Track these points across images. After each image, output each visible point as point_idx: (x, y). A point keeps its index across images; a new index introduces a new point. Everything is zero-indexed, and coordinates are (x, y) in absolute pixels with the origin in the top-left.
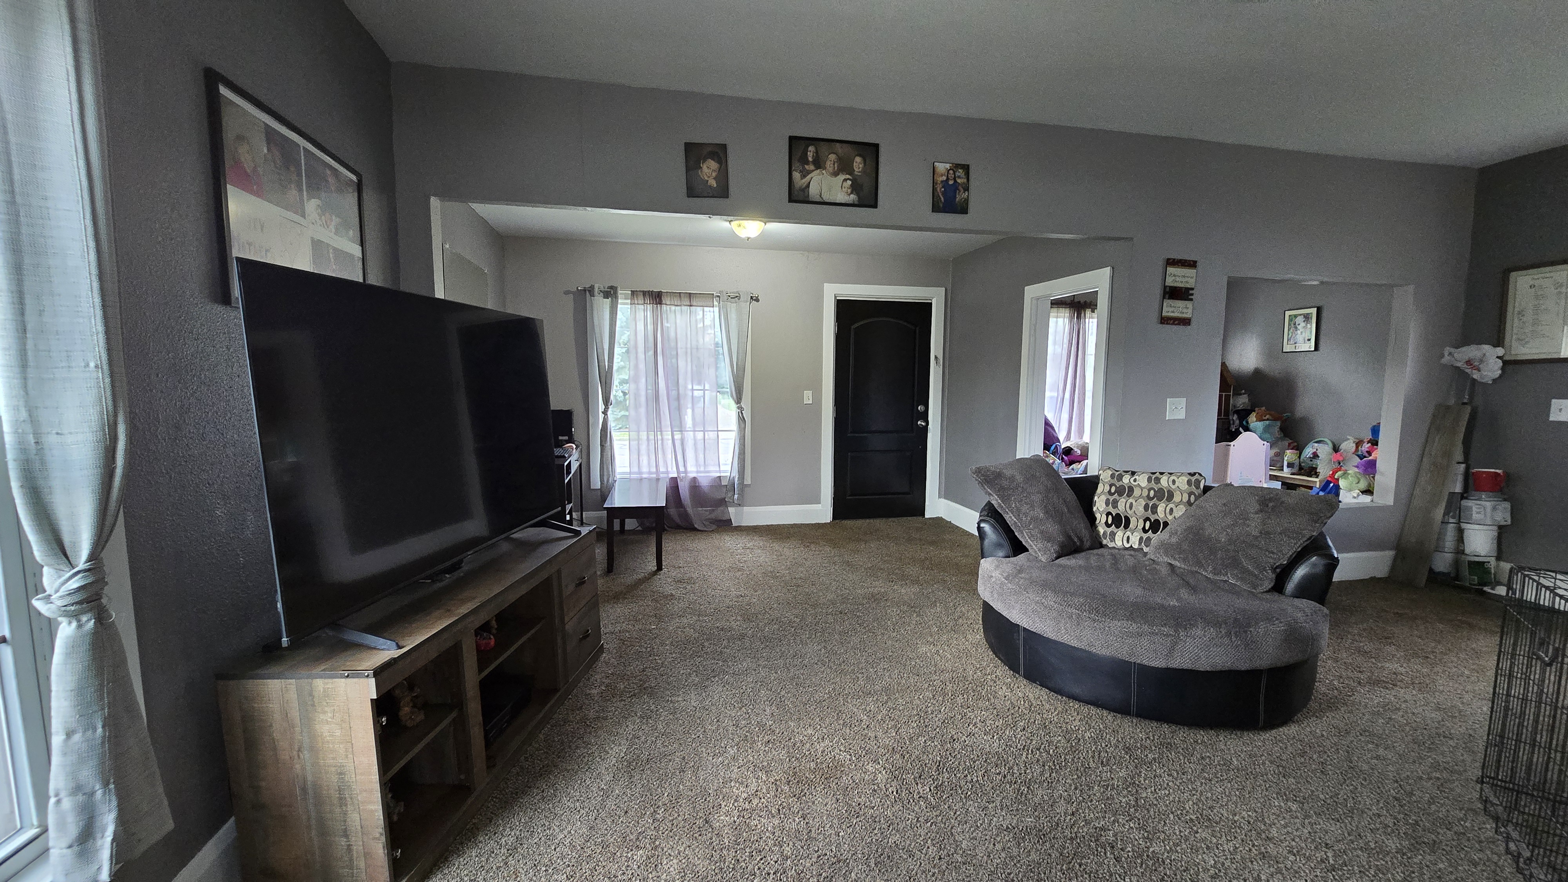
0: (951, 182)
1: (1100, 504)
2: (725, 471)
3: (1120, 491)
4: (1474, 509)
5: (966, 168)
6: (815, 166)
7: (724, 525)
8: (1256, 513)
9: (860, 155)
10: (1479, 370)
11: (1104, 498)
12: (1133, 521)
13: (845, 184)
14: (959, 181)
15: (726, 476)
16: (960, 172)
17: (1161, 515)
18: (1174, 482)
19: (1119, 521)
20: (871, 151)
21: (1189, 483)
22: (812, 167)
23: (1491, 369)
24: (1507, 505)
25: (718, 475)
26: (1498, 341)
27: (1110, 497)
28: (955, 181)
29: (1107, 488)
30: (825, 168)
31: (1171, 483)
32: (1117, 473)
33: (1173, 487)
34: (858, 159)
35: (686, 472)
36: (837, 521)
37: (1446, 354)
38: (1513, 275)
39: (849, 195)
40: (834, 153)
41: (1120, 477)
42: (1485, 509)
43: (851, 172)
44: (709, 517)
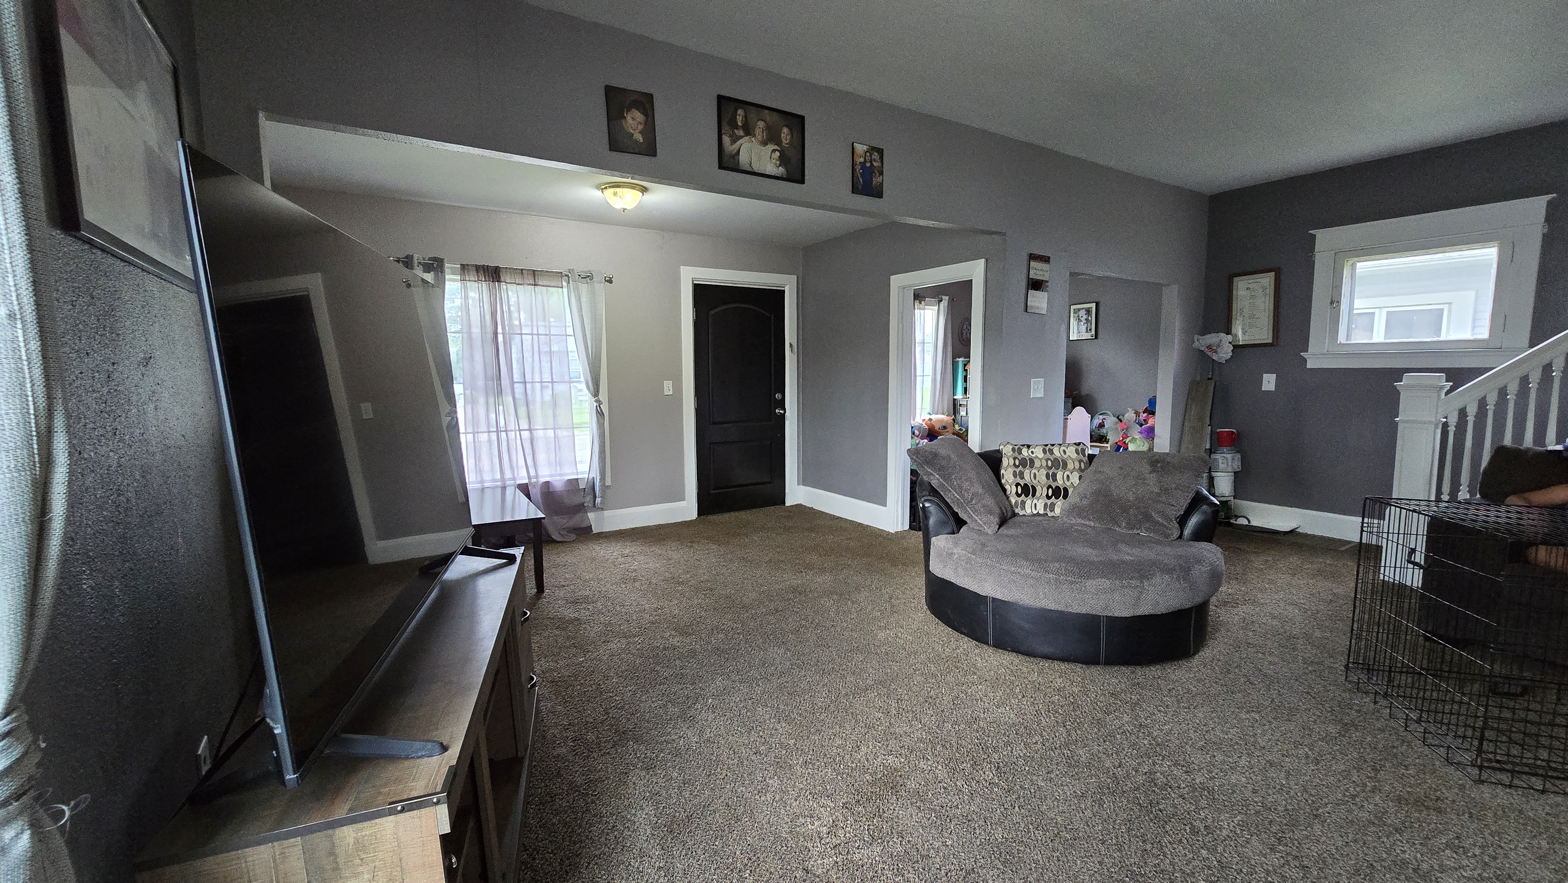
0: (868, 165)
1: (1008, 476)
2: (582, 473)
3: (1023, 463)
4: (1220, 461)
5: (880, 152)
6: (745, 133)
7: (584, 533)
8: (1150, 473)
9: (787, 126)
10: (1216, 352)
11: (1011, 470)
12: (1038, 488)
13: (773, 154)
14: (875, 164)
15: (584, 478)
16: (876, 156)
17: (1060, 482)
18: (1065, 452)
19: (1027, 490)
20: (797, 122)
21: (1077, 451)
22: (741, 133)
23: (1225, 353)
24: (1239, 456)
25: (575, 477)
26: (1228, 332)
27: (1016, 469)
28: (872, 164)
29: (1012, 461)
30: (754, 136)
31: (1062, 453)
32: (1016, 447)
33: (1065, 456)
34: (785, 130)
35: (537, 477)
36: (702, 517)
37: (1196, 340)
38: (1236, 279)
39: (778, 167)
40: (762, 120)
41: (1020, 451)
42: (1227, 461)
43: (778, 142)
44: (567, 525)
